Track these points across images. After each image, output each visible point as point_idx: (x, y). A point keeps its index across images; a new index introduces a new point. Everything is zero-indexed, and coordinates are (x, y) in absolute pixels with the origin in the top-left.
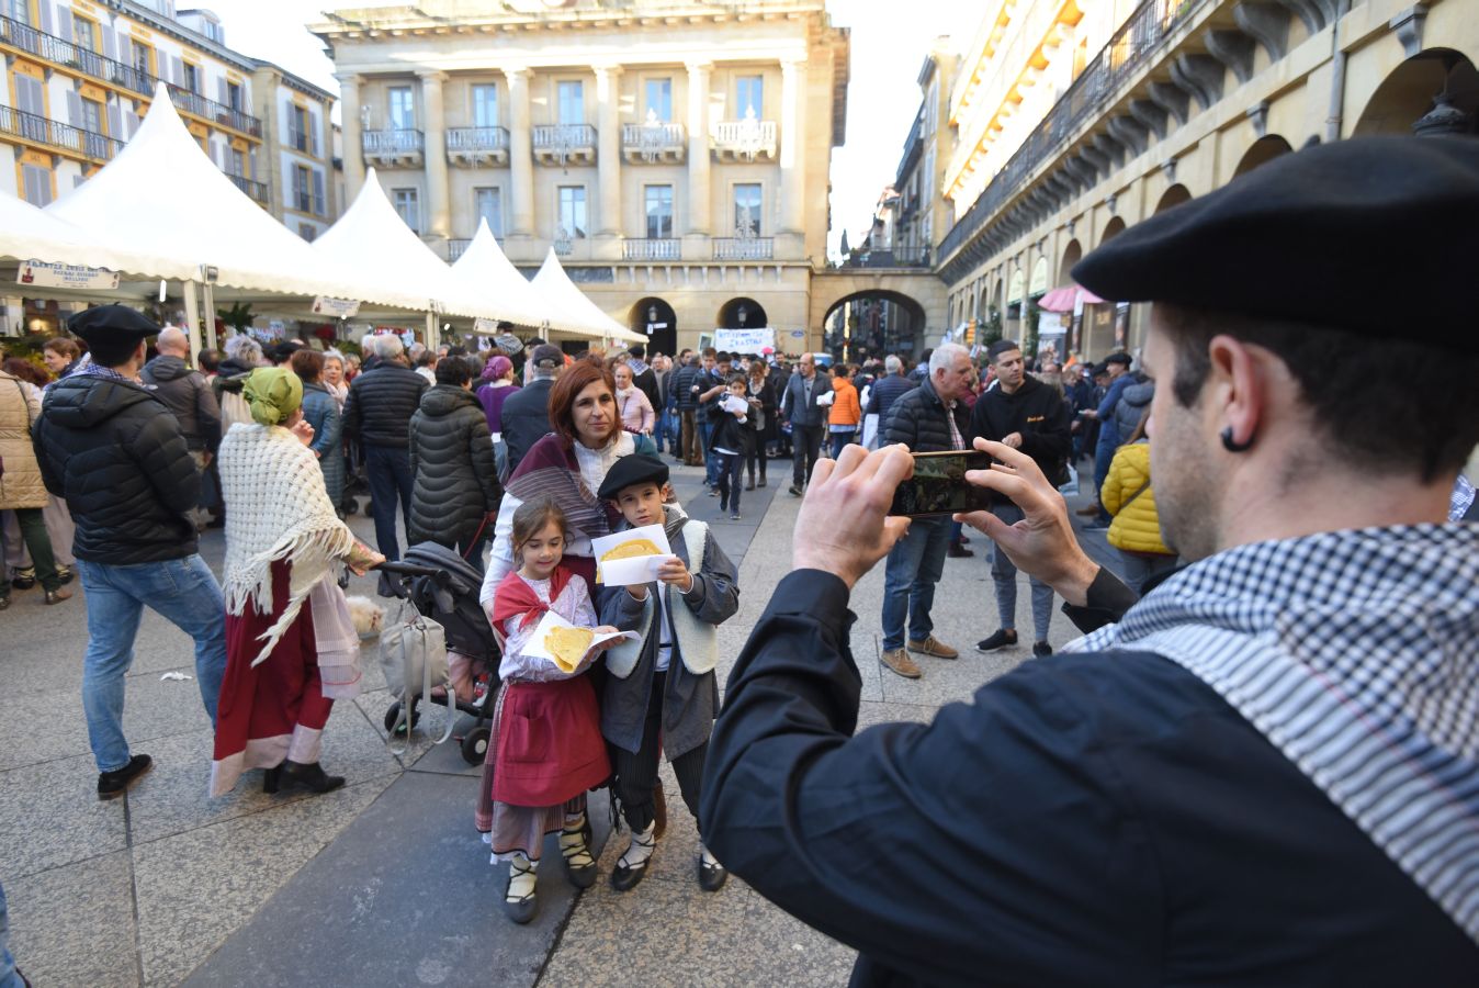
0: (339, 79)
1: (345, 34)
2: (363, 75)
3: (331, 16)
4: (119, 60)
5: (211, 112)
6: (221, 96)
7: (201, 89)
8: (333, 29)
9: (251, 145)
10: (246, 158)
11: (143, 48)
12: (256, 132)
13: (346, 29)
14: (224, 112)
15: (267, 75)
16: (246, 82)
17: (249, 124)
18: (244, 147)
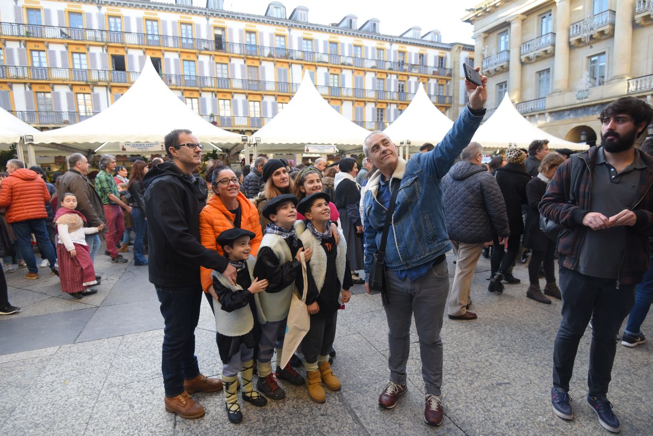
0: (475, 39)
1: (476, 16)
2: (485, 32)
3: (469, 10)
4: (392, 61)
5: (430, 71)
6: (435, 63)
7: (426, 63)
8: (471, 15)
9: (447, 81)
10: (445, 87)
11: (403, 53)
12: (450, 75)
13: (476, 13)
14: (436, 70)
15: (456, 48)
16: (448, 54)
17: (447, 72)
18: (444, 82)
